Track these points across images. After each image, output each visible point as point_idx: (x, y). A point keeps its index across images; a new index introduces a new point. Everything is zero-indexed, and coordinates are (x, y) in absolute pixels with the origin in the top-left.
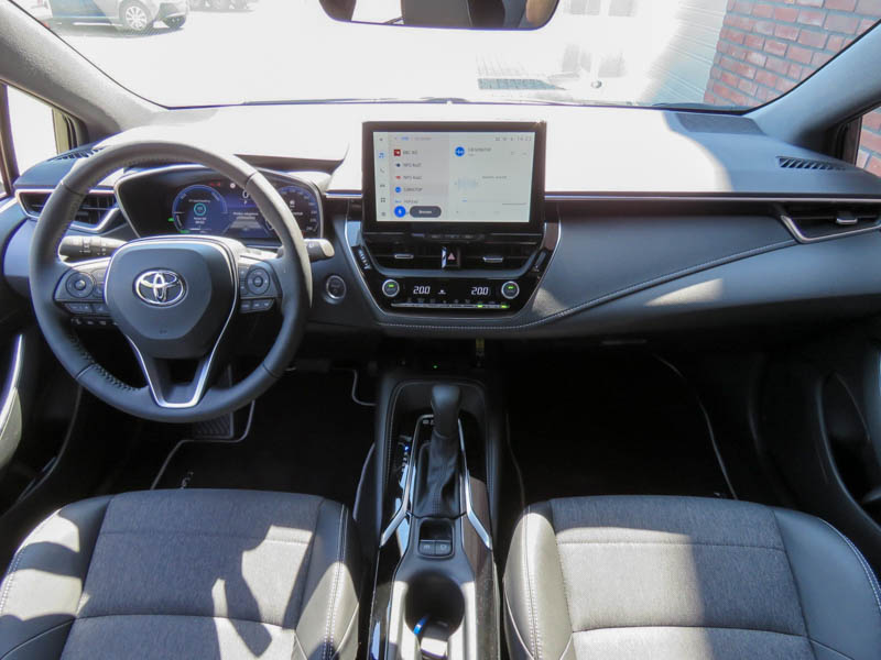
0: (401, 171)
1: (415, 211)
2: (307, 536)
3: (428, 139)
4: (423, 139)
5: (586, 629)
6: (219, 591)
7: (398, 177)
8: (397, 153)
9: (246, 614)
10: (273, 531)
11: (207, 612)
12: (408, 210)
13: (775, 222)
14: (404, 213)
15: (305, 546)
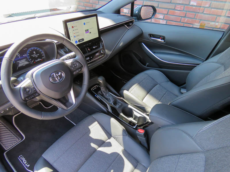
0: (75, 32)
1: (79, 41)
2: (96, 123)
3: (78, 22)
4: (77, 23)
5: (143, 100)
6: (93, 145)
7: (74, 33)
8: (73, 27)
9: (101, 143)
10: (90, 127)
11: (95, 150)
12: (78, 41)
13: (124, 27)
14: (77, 42)
15: (98, 124)
